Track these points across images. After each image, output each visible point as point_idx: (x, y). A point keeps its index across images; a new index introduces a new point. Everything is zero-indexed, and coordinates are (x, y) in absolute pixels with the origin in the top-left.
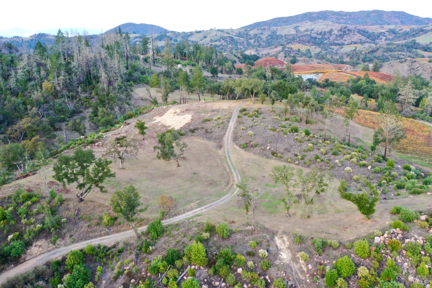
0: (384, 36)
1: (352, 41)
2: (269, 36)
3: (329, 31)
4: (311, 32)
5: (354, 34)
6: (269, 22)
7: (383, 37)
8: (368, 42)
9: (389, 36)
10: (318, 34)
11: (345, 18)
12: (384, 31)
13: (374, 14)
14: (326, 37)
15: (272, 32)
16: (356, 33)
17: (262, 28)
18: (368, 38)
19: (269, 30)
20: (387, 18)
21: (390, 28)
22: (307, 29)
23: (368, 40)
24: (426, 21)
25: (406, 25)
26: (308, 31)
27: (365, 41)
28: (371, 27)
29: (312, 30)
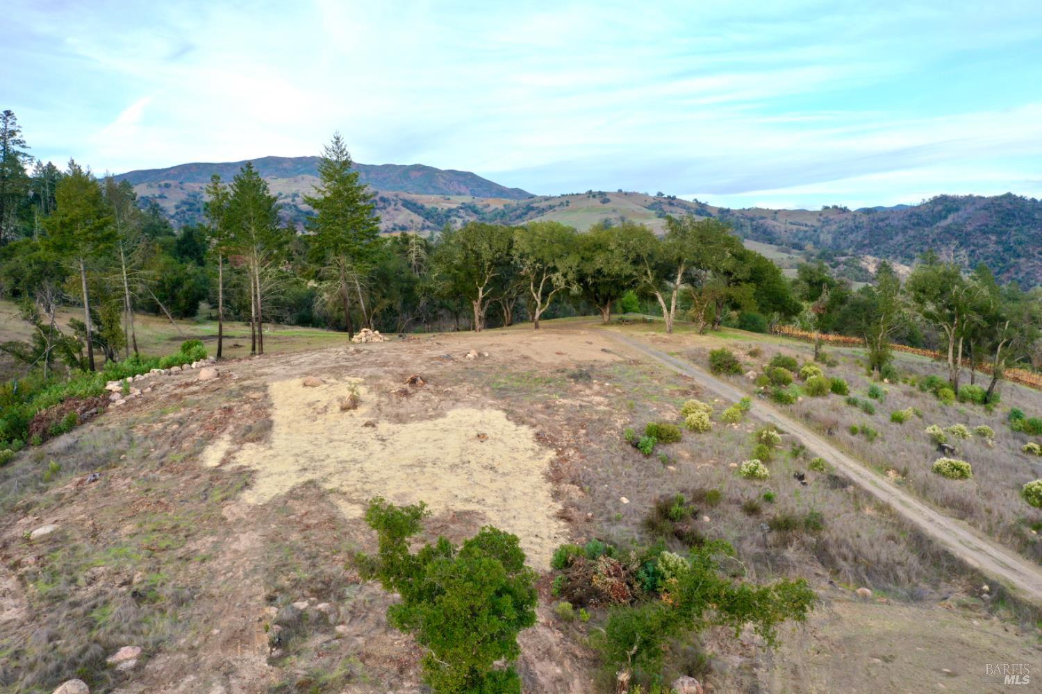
0: (459, 217)
1: (395, 225)
2: (184, 203)
4: (293, 200)
5: (396, 210)
6: (172, 171)
7: (458, 219)
8: (428, 227)
9: (467, 218)
12: (454, 206)
13: (414, 174)
15: (189, 195)
16: (399, 206)
17: (163, 183)
18: (427, 218)
19: (182, 189)
20: (445, 184)
21: (464, 201)
22: (281, 194)
23: (428, 223)
24: (517, 195)
25: (491, 199)
26: (286, 197)
27: (423, 224)
28: (424, 196)
29: (295, 195)
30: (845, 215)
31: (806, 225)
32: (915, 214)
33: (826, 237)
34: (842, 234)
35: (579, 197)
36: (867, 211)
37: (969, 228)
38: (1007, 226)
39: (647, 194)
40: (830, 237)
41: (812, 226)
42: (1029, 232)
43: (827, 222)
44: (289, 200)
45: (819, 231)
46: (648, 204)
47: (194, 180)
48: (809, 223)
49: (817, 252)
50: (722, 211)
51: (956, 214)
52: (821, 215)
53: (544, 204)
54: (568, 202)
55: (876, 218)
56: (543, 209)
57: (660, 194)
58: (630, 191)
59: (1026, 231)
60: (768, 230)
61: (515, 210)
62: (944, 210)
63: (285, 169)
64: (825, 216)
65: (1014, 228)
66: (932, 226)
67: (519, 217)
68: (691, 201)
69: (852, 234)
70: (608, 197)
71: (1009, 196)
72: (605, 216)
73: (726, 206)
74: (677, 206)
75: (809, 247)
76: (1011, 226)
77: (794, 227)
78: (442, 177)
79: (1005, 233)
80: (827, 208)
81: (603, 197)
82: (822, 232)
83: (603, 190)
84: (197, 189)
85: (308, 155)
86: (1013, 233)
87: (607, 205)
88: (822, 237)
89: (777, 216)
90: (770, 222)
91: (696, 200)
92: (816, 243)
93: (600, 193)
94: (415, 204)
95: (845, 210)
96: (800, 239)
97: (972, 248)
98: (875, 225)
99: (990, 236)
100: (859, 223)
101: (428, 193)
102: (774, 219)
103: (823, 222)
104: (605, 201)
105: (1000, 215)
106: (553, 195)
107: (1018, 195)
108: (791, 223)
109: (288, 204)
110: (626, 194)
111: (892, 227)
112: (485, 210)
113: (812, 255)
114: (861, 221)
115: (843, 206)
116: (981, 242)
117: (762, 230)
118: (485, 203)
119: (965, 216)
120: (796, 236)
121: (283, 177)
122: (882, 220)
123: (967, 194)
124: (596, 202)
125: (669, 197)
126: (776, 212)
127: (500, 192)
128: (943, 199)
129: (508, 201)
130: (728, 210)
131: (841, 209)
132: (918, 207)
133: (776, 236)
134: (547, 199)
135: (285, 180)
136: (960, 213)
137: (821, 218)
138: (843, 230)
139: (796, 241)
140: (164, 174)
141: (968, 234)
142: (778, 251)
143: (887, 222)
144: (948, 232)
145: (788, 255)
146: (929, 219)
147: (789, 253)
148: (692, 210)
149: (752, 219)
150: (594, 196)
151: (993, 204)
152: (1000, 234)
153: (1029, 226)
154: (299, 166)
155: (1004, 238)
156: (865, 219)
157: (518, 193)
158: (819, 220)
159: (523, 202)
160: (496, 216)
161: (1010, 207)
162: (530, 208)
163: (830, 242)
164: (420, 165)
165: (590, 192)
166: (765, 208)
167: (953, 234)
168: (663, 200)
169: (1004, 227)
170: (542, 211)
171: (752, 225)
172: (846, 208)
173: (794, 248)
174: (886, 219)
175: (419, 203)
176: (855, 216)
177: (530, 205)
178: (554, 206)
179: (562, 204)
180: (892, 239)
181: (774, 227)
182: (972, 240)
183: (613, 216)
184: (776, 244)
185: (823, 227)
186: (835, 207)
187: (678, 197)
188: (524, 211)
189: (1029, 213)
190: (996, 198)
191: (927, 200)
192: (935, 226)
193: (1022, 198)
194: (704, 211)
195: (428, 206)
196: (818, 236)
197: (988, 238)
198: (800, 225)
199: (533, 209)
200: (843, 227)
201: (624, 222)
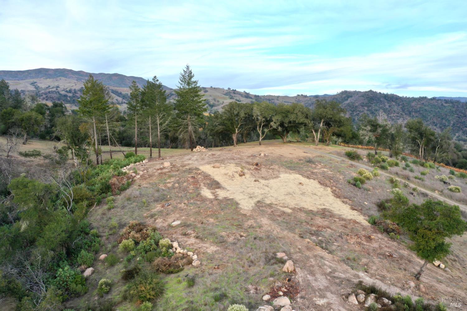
3: (80, 90)
4: (57, 89)
10: (67, 91)
13: (116, 78)
18: (124, 98)
22: (49, 86)
23: (124, 101)
26: (53, 88)
27: (122, 101)
28: (121, 88)
29: (58, 87)
30: (306, 99)
31: (291, 103)
32: (335, 98)
37: (357, 104)
38: (371, 103)
39: (223, 89)
42: (379, 106)
43: (299, 101)
44: (54, 89)
46: (224, 93)
48: (292, 102)
50: (256, 96)
51: (351, 98)
57: (229, 89)
59: (378, 106)
62: (346, 97)
63: (50, 74)
64: (298, 99)
65: (374, 104)
66: (342, 103)
67: (167, 98)
68: (243, 92)
70: (207, 90)
71: (371, 91)
73: (257, 94)
74: (237, 94)
76: (372, 104)
77: (286, 104)
78: (129, 79)
79: (371, 106)
80: (299, 95)
83: (205, 87)
85: (62, 68)
86: (373, 106)
90: (276, 102)
91: (245, 91)
94: (117, 92)
95: (306, 96)
97: (358, 112)
98: (319, 103)
99: (365, 107)
100: (313, 102)
101: (122, 87)
102: (278, 100)
105: (368, 99)
107: (374, 91)
108: (285, 102)
109: (55, 91)
110: (215, 88)
114: (313, 100)
116: (361, 110)
119: (355, 99)
121: (50, 78)
123: (354, 90)
125: (233, 90)
126: (278, 97)
128: (345, 92)
130: (258, 96)
131: (304, 96)
132: (336, 95)
135: (51, 80)
136: (353, 98)
137: (297, 99)
138: (307, 105)
141: (356, 107)
144: (349, 106)
146: (340, 101)
148: (244, 96)
149: (269, 100)
151: (365, 94)
152: (368, 107)
153: (379, 103)
154: (57, 73)
155: (370, 108)
158: (296, 101)
161: (372, 96)
164: (117, 74)
166: (273, 95)
167: (350, 107)
168: (231, 91)
169: (370, 104)
172: (306, 95)
176: (311, 98)
182: (358, 109)
183: (209, 98)
186: (302, 95)
187: (237, 90)
188: (169, 95)
189: (379, 98)
190: (366, 92)
191: (339, 93)
192: (343, 103)
193: (376, 92)
194: (248, 96)
195: (123, 93)
197: (364, 108)
198: (288, 102)
200: (306, 103)
201: (215, 101)
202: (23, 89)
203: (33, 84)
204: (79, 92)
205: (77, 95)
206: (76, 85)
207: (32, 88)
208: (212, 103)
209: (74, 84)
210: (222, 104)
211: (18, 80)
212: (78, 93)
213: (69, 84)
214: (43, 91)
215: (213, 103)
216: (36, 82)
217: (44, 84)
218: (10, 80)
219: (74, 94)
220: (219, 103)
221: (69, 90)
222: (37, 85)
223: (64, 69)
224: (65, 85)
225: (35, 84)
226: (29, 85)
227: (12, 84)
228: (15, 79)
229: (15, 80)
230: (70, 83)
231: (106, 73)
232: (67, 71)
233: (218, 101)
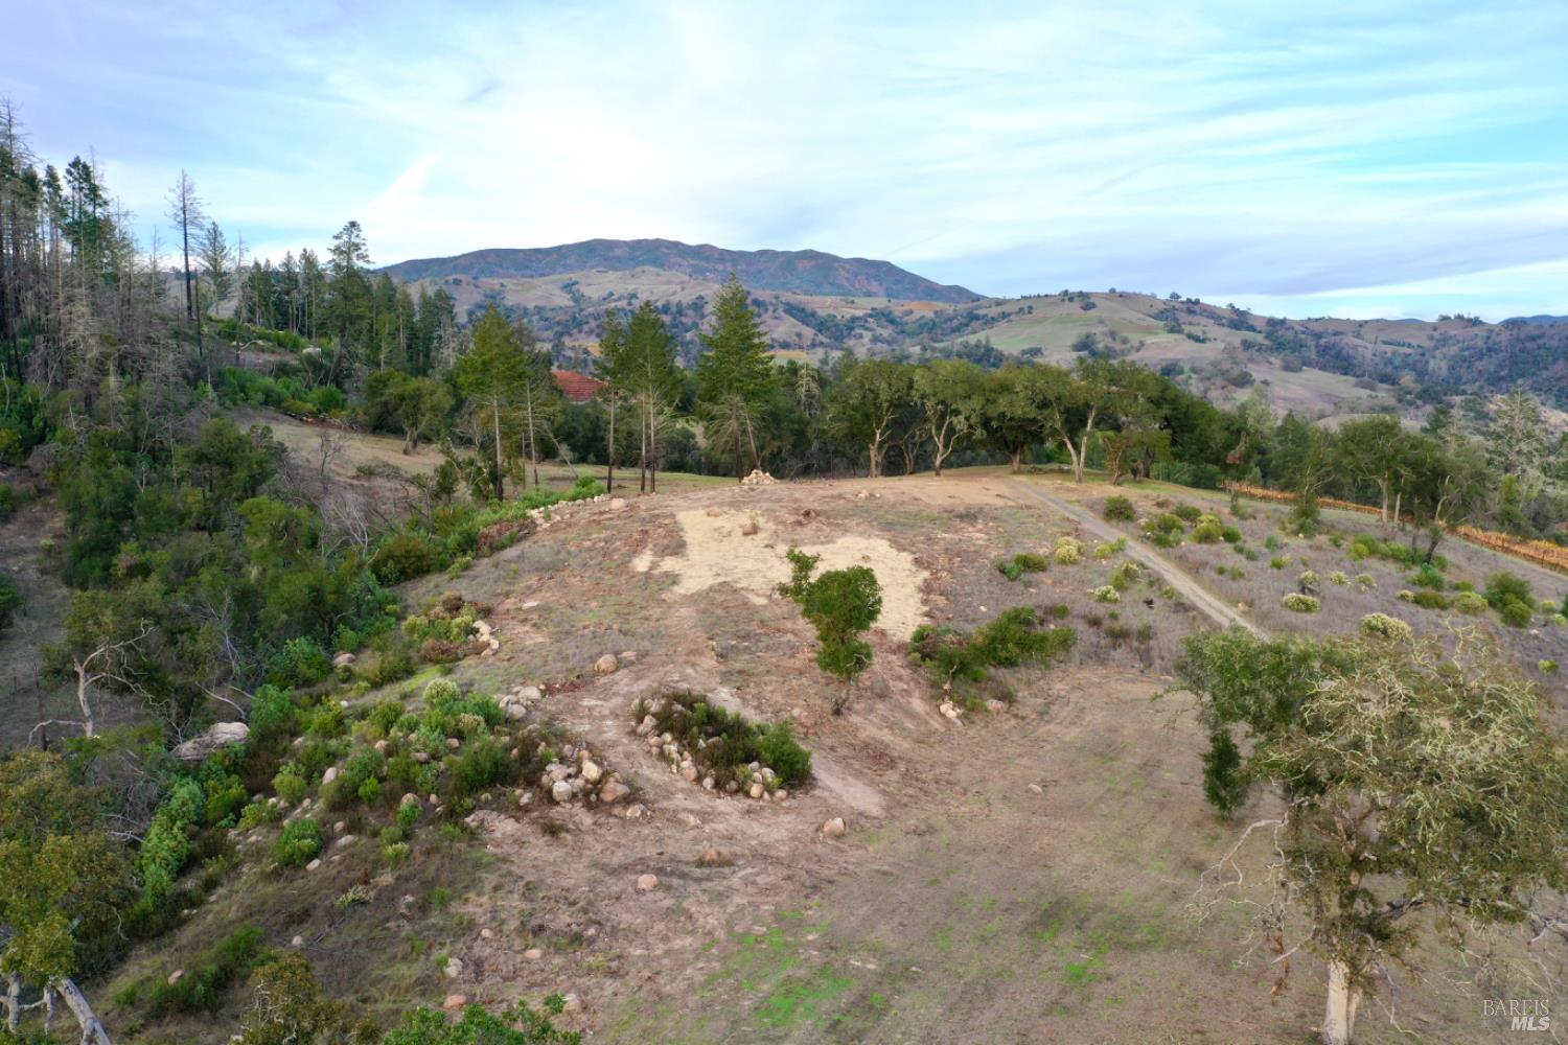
0: (867, 329)
1: (773, 340)
2: (480, 307)
3: (695, 304)
4: (630, 304)
5: (776, 318)
6: (462, 261)
7: (864, 332)
8: (822, 344)
9: (879, 331)
11: (720, 267)
12: (859, 313)
13: (808, 264)
14: (687, 320)
15: (486, 296)
16: (780, 312)
17: (451, 278)
18: (820, 331)
19: (476, 286)
20: (847, 279)
21: (875, 306)
22: (611, 294)
23: (821, 338)
24: (954, 296)
25: (916, 303)
26: (619, 299)
27: (814, 340)
28: (816, 298)
29: (633, 296)
30: (1476, 330)
31: (1409, 346)
33: (1438, 365)
34: (1465, 361)
35: (1049, 300)
36: (1513, 324)
39: (1153, 297)
40: (1444, 364)
41: (1419, 347)
43: (1444, 340)
44: (623, 304)
45: (1428, 355)
46: (1154, 311)
47: (491, 274)
48: (1415, 342)
49: (1418, 388)
50: (1273, 323)
52: (1435, 329)
53: (994, 311)
54: (1030, 308)
55: (1522, 335)
56: (993, 319)
57: (1175, 296)
58: (1129, 290)
60: (1344, 352)
61: (951, 319)
63: (618, 258)
64: (1441, 330)
67: (956, 330)
69: (1480, 359)
70: (1093, 300)
72: (1085, 330)
73: (1280, 316)
74: (1201, 314)
75: (1407, 379)
77: (1389, 349)
78: (844, 268)
80: (1445, 318)
81: (1085, 300)
82: (1434, 357)
83: (1085, 290)
84: (497, 287)
85: (651, 237)
87: (1092, 313)
88: (1432, 365)
89: (1363, 330)
90: (1350, 340)
91: (1231, 305)
92: (1421, 375)
93: (1081, 295)
94: (803, 310)
95: (1475, 322)
96: (1396, 368)
98: (1520, 345)
100: (1495, 344)
101: (822, 294)
102: (1358, 335)
103: (1438, 341)
104: (1088, 307)
106: (1009, 296)
108: (1385, 342)
109: (623, 309)
110: (1121, 295)
111: (1549, 349)
112: (906, 319)
113: (1409, 393)
114: (1498, 339)
115: (1472, 316)
117: (1333, 353)
118: (906, 308)
120: (1390, 362)
121: (615, 269)
122: (1533, 339)
124: (1075, 308)
125: (1189, 301)
126: (1361, 324)
127: (930, 290)
129: (940, 305)
130: (1283, 322)
131: (1469, 320)
133: (1355, 362)
134: (999, 303)
135: (618, 274)
137: (1436, 334)
138: (1467, 353)
139: (1389, 369)
140: (452, 265)
142: (1356, 385)
143: (1540, 342)
145: (1368, 392)
147: (1372, 388)
148: (1224, 321)
149: (1318, 336)
150: (1071, 299)
154: (638, 253)
156: (1504, 338)
157: (957, 293)
158: (1431, 338)
159: (962, 307)
160: (921, 327)
162: (972, 317)
163: (1444, 372)
164: (811, 251)
165: (1066, 293)
166: (1344, 317)
168: (1179, 306)
170: (990, 322)
171: (1317, 346)
172: (1477, 319)
173: (1382, 381)
174: (1541, 336)
175: (809, 309)
176: (1492, 331)
177: (971, 310)
178: (1009, 315)
179: (1021, 310)
180: (1546, 369)
181: (1355, 347)
183: (1099, 330)
184: (1354, 375)
185: (1436, 348)
186: (1460, 318)
187: (1203, 300)
188: (964, 321)
194: (1243, 322)
195: (821, 313)
196: (1427, 362)
198: (1399, 344)
199: (977, 318)
200: (1468, 349)
201: (1114, 339)
202: (540, 303)
203: (568, 287)
204: (690, 312)
205: (684, 320)
206: (683, 289)
207: (563, 300)
208: (1100, 346)
209: (678, 288)
210: (1138, 350)
211: (532, 277)
212: (686, 315)
213: (666, 287)
214: (591, 310)
215: (1106, 347)
216: (576, 283)
217: (600, 286)
218: (510, 277)
219: (674, 318)
220: (1128, 346)
221: (664, 306)
222: (578, 291)
223: (657, 241)
224: (655, 287)
225: (574, 288)
226: (557, 291)
227: (513, 287)
228: (523, 272)
229: (523, 276)
230: (669, 282)
231: (780, 248)
232: (667, 247)
233: (1125, 341)
